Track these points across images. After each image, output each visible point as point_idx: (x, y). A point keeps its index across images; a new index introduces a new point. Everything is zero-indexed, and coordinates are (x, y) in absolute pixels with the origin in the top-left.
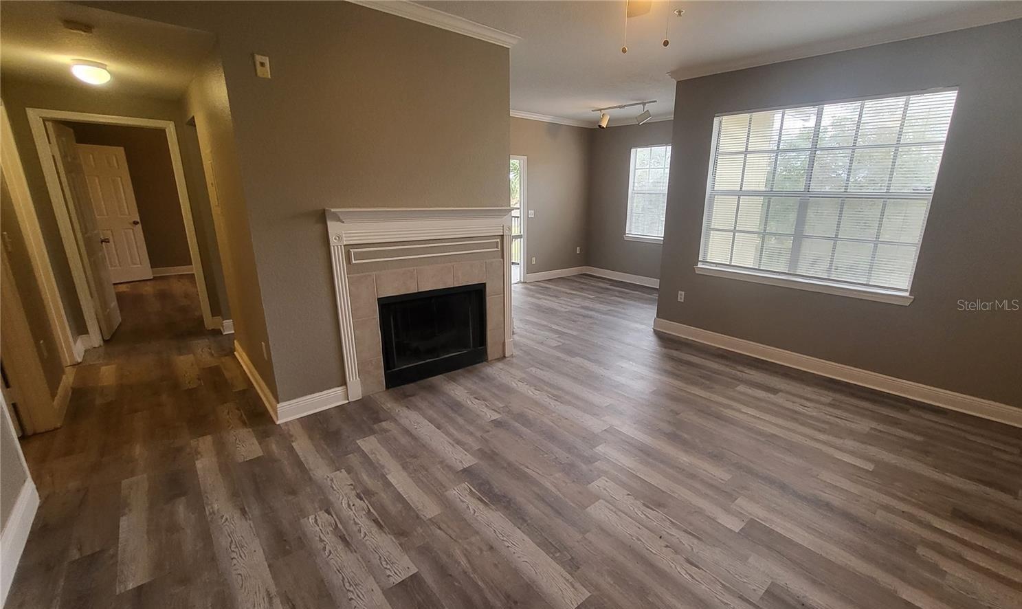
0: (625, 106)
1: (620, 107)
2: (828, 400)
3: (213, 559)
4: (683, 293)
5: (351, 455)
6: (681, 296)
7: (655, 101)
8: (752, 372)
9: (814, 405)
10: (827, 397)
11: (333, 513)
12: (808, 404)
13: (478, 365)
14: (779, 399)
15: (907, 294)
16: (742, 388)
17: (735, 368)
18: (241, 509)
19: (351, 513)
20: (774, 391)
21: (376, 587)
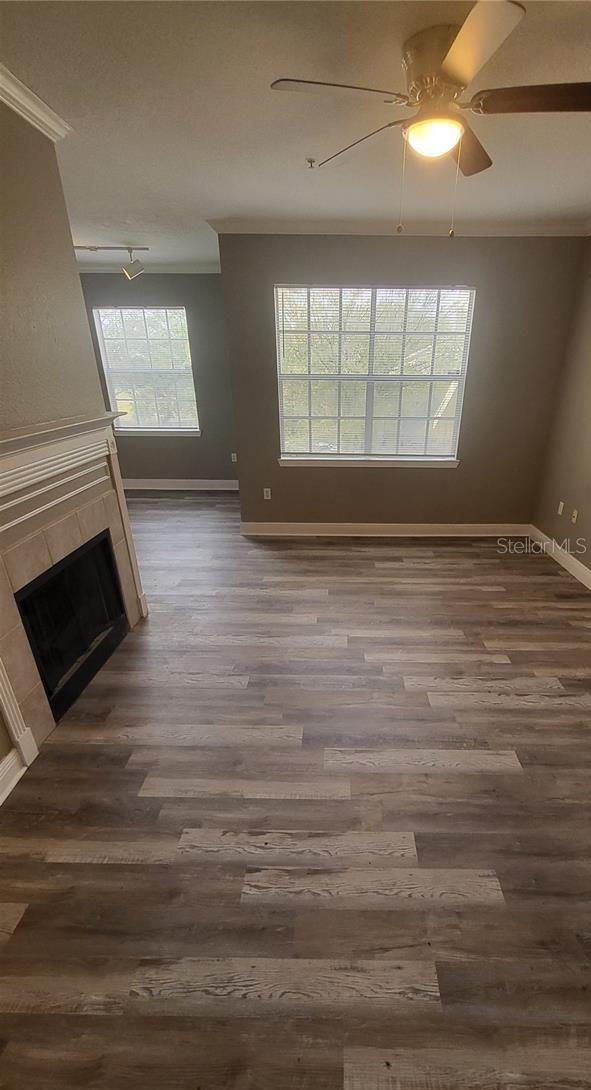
0: (99, 248)
1: (91, 249)
2: (431, 554)
3: (222, 1022)
4: (269, 490)
5: (162, 811)
6: (267, 493)
7: (147, 249)
8: (367, 549)
9: (428, 559)
10: (429, 552)
11: (260, 867)
12: (427, 561)
13: (125, 640)
14: (406, 564)
15: (454, 459)
16: (378, 565)
17: (351, 551)
18: (141, 965)
19: (277, 851)
20: (399, 559)
21: (408, 871)
